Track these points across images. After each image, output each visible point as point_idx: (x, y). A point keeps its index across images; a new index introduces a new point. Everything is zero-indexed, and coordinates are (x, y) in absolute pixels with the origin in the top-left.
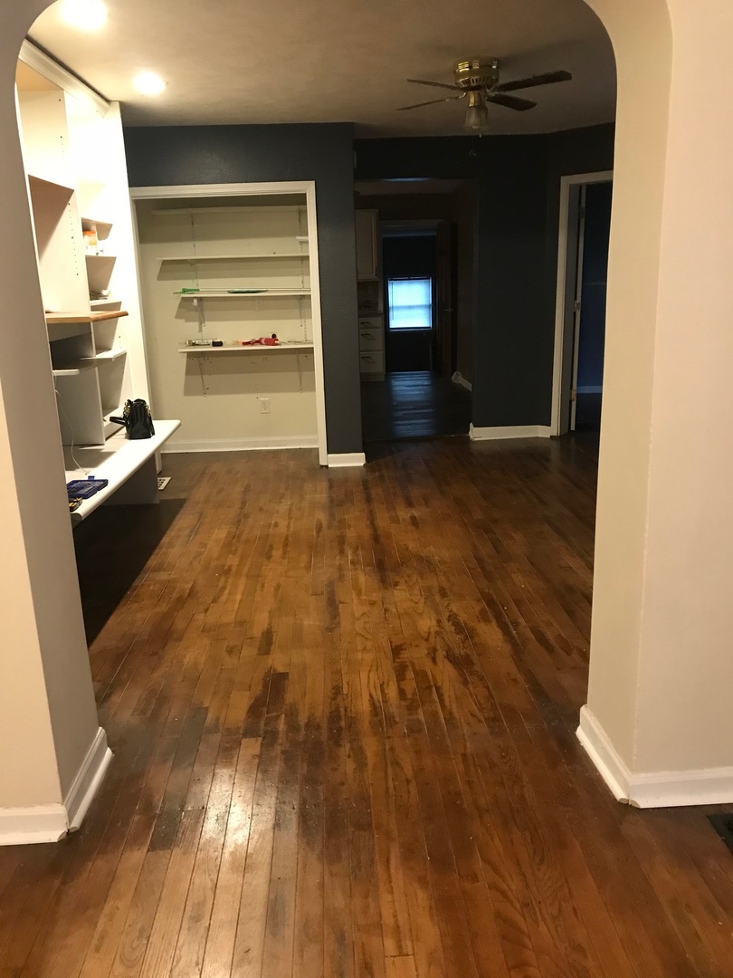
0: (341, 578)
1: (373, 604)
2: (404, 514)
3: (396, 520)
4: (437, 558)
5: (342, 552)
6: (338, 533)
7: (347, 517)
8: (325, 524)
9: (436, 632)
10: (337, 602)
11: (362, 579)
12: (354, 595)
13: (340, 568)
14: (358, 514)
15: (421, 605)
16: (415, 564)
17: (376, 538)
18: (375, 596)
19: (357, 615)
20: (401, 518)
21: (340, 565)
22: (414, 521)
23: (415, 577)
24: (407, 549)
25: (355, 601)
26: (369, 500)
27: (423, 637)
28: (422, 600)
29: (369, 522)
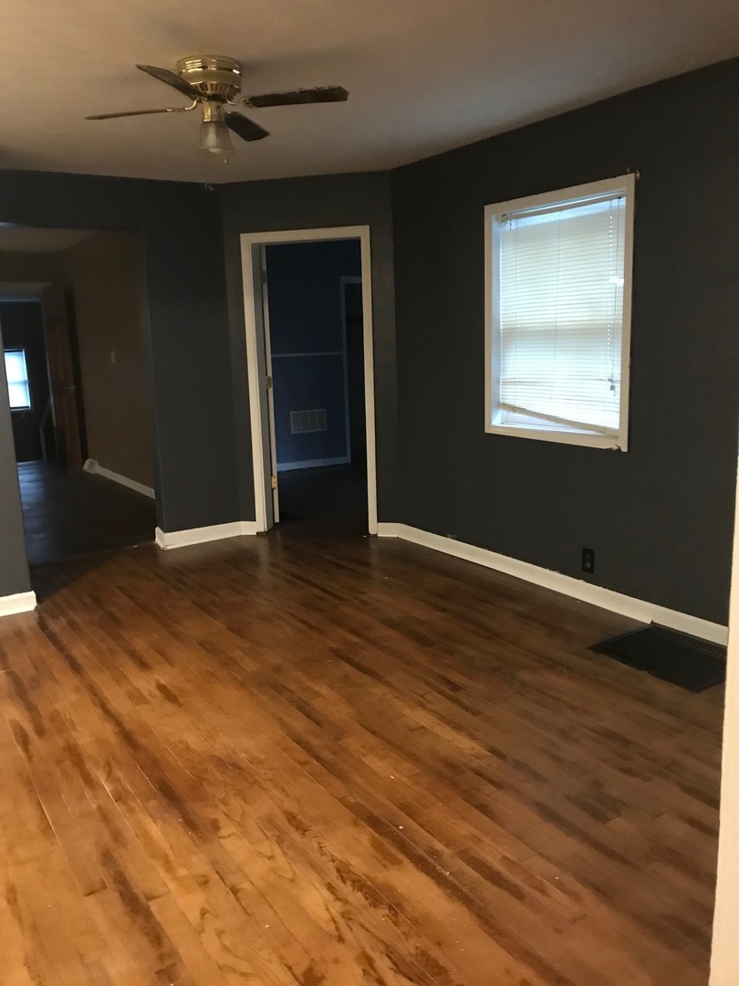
0: (117, 836)
1: (204, 882)
2: (145, 683)
3: (137, 697)
4: (243, 755)
5: (89, 780)
6: (60, 741)
7: (58, 706)
8: (28, 727)
9: (344, 915)
10: (142, 899)
11: (155, 830)
12: (161, 872)
13: (105, 816)
14: (73, 697)
15: (281, 860)
16: (219, 776)
17: (127, 737)
18: (200, 864)
19: (194, 916)
20: (146, 694)
21: (99, 808)
22: (168, 694)
23: (236, 803)
24: (188, 748)
25: (172, 886)
26: (76, 668)
27: (330, 935)
28: (278, 851)
29: (99, 711)
